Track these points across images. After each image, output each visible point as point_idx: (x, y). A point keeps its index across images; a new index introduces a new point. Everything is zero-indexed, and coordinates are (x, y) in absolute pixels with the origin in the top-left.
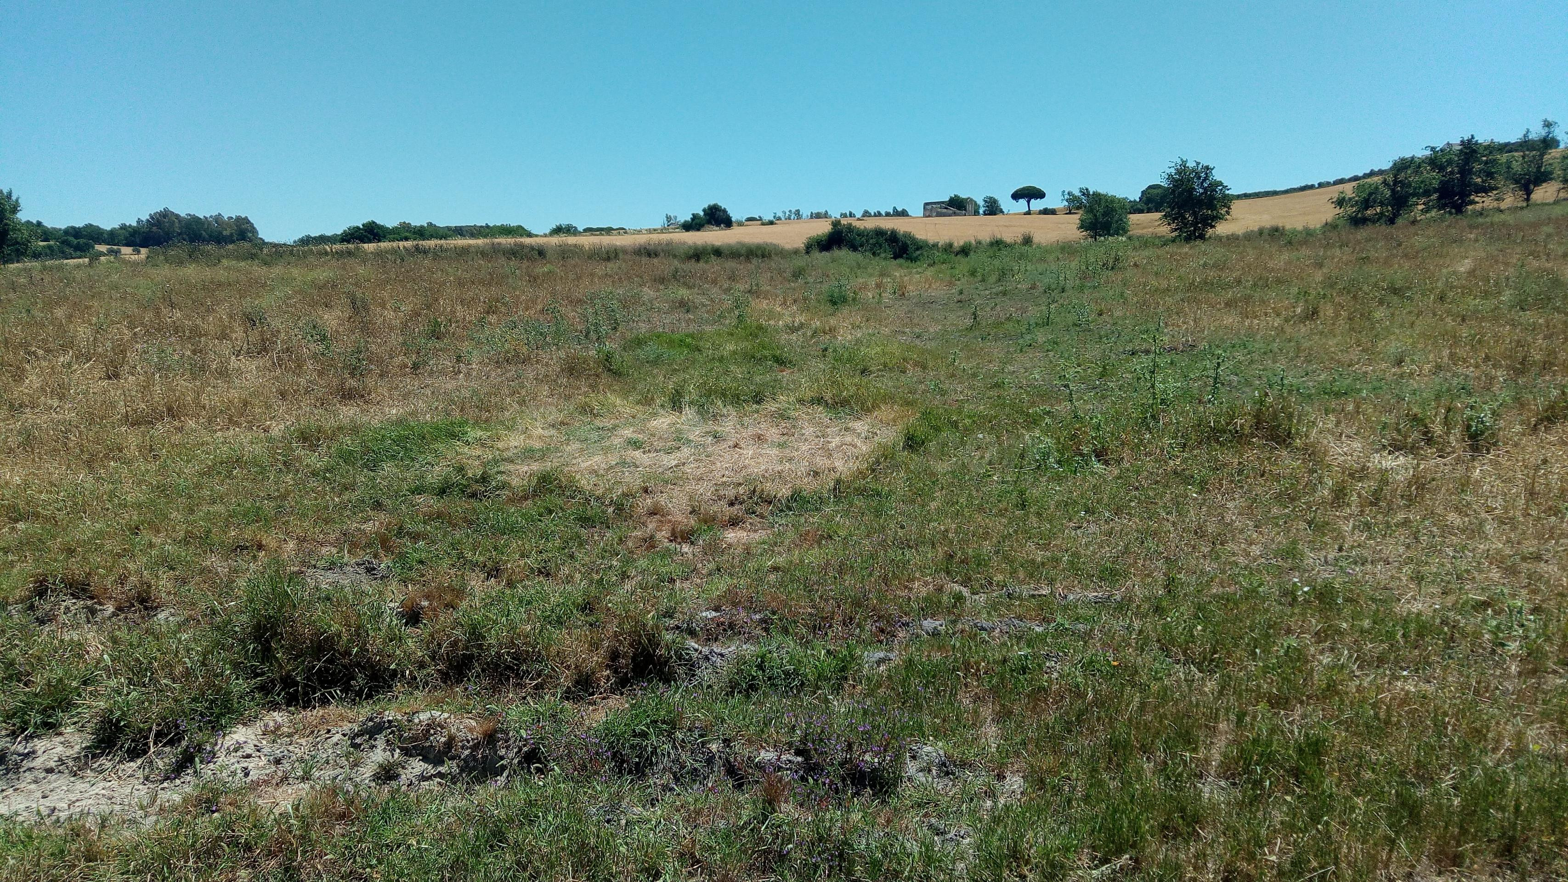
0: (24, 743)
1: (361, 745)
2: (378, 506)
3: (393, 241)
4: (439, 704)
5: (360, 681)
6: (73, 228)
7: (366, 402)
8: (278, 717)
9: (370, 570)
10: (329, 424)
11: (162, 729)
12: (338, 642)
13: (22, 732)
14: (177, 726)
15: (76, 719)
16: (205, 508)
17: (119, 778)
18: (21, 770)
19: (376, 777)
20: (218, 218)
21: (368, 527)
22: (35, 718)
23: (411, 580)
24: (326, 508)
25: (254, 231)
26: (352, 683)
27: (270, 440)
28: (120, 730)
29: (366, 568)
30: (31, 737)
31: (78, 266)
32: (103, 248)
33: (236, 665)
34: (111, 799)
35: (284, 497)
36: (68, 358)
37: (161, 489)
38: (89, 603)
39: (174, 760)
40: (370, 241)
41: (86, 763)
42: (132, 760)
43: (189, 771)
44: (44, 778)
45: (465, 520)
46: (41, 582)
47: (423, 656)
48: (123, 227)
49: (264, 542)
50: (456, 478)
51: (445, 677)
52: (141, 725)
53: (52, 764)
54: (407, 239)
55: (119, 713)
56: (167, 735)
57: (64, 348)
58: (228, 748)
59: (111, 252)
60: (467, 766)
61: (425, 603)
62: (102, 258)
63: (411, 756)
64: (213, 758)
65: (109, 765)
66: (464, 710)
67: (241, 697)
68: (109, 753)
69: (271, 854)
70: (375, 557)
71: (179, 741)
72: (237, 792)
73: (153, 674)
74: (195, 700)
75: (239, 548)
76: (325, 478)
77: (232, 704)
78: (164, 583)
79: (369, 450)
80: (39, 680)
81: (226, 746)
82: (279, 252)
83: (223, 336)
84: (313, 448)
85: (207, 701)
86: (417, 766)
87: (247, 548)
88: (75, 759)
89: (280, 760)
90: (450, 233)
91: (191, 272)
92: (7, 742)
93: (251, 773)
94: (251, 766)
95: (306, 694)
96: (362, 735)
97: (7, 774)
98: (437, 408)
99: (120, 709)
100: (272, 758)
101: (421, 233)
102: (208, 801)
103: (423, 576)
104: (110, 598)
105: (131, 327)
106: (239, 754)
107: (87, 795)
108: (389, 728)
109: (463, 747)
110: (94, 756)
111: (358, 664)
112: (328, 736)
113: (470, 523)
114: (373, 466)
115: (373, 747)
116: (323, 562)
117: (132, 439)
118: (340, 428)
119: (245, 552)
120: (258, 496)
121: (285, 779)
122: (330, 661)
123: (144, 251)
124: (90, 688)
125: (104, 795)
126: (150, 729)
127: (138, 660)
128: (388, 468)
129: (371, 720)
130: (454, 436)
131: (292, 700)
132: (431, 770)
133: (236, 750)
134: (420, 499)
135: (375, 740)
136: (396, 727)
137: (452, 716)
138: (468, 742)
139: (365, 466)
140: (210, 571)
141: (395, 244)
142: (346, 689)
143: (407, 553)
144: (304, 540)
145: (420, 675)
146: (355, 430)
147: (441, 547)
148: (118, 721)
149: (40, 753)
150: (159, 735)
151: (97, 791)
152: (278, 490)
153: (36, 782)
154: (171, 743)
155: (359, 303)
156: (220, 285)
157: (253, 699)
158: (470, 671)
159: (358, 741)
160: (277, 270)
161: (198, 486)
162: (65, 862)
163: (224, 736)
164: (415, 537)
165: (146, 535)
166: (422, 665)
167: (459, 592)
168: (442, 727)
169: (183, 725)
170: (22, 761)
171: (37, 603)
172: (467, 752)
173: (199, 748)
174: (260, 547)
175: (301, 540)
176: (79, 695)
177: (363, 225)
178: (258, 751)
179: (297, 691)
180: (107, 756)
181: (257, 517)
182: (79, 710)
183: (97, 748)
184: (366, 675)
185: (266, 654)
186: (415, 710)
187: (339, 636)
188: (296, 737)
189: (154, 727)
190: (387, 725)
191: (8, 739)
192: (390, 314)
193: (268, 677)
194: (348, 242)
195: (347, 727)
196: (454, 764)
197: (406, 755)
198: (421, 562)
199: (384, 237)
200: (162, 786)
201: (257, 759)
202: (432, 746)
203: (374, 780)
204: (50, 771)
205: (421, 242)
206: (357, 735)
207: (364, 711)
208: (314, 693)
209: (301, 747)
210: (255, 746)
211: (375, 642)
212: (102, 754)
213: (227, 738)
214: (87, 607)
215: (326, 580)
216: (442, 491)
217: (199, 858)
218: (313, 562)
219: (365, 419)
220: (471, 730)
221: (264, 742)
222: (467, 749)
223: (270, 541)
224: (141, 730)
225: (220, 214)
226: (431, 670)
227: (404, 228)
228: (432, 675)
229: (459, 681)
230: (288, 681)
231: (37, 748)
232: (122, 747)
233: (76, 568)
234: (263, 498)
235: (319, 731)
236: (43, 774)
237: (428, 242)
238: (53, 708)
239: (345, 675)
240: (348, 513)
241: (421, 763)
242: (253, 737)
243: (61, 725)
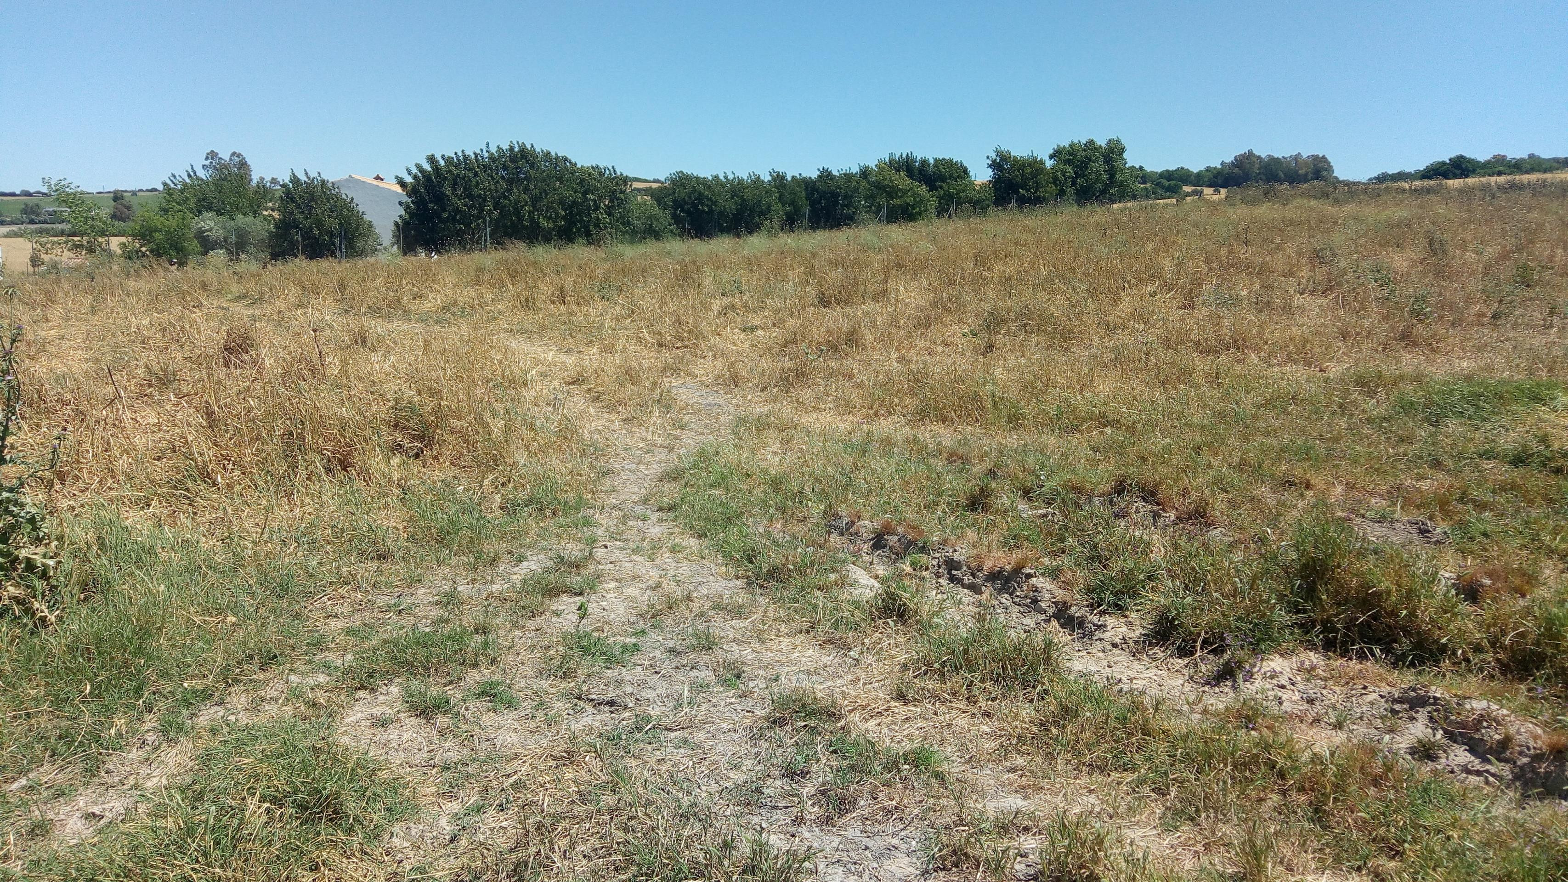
0: (1098, 616)
1: (1398, 712)
2: (1437, 464)
3: (1484, 176)
4: (1496, 696)
5: (1404, 645)
6: (1167, 171)
7: (1433, 350)
8: (1313, 658)
9: (1423, 532)
10: (1389, 369)
11: (1209, 638)
12: (1386, 600)
13: (1098, 607)
14: (1223, 639)
15: (1139, 608)
16: (1260, 439)
17: (1169, 669)
18: (1094, 638)
19: (1413, 751)
20: (1297, 158)
21: (1425, 485)
22: (1109, 597)
23: (1472, 553)
24: (1379, 459)
25: (1330, 169)
26: (1395, 645)
27: (1327, 380)
28: (1175, 628)
29: (1420, 529)
30: (1104, 613)
31: (1167, 205)
32: (1188, 189)
33: (1281, 597)
34: (1160, 686)
35: (1336, 440)
36: (1153, 288)
37: (1222, 415)
38: (1155, 508)
39: (1215, 669)
40: (1456, 177)
41: (1144, 648)
42: (1180, 657)
43: (1227, 683)
44: (1110, 651)
45: (1545, 497)
46: (1121, 482)
47: (1482, 639)
48: (1208, 169)
49: (1312, 482)
50: (1536, 447)
51: (1504, 668)
52: (1192, 629)
53: (1117, 640)
54: (1500, 174)
55: (1175, 612)
56: (1212, 644)
57: (1152, 278)
58: (1265, 674)
59: (1194, 193)
60: (1523, 775)
61: (1487, 582)
62: (1188, 198)
63: (1455, 742)
64: (1251, 678)
65: (1161, 655)
66: (1526, 711)
67: (1282, 629)
68: (1163, 644)
69: (1302, 790)
70: (1431, 519)
71: (1223, 651)
72: (1275, 718)
73: (1205, 584)
74: (1240, 619)
75: (1288, 484)
76: (1381, 427)
77: (1273, 633)
78: (1219, 505)
79: (1432, 403)
80: (1116, 566)
81: (1263, 671)
82: (1353, 190)
83: (1290, 273)
84: (1372, 394)
85: (1251, 623)
86: (1461, 756)
87: (1295, 485)
88: (1136, 642)
89: (1313, 700)
90: (1555, 165)
91: (1266, 211)
92: (1086, 611)
93: (1284, 704)
94: (1285, 697)
95: (1344, 643)
96: (1401, 702)
97: (1083, 638)
98: (1518, 366)
99: (1176, 609)
100: (1305, 696)
101: (1517, 166)
102: (1247, 717)
103: (1485, 550)
104: (1174, 507)
105: (1207, 261)
106: (1274, 681)
107: (1142, 676)
108: (1434, 704)
109: (1521, 753)
110: (1150, 644)
111: (1404, 629)
112: (1363, 692)
113: (1550, 501)
114: (1436, 422)
115: (1412, 719)
116: (1373, 513)
117: (1201, 364)
118: (1402, 377)
119: (1293, 488)
120: (1310, 435)
121: (1317, 721)
122: (1375, 617)
123: (1223, 191)
124: (1152, 584)
125: (1155, 681)
126: (1199, 635)
127: (1193, 569)
128: (1453, 426)
129: (1414, 690)
130: (1537, 399)
131: (1329, 646)
132: (1476, 764)
133: (1272, 677)
134: (1488, 465)
135: (1417, 712)
136: (1442, 706)
137: (1513, 715)
138: (1528, 748)
139: (1427, 419)
140: (1259, 500)
141: (1484, 180)
142: (1387, 651)
143: (1470, 522)
144: (1353, 487)
145: (1475, 659)
146: (1418, 378)
147: (1514, 524)
148: (1174, 619)
149: (1109, 628)
150: (1205, 642)
151: (1150, 675)
152: (1331, 432)
153: (1104, 651)
154: (1214, 652)
155: (1437, 246)
156: (1291, 223)
157: (1291, 634)
158: (1538, 670)
159: (1397, 707)
160: (1348, 208)
161: (1255, 417)
162: (1126, 728)
163: (1262, 660)
164: (1481, 506)
165: (1206, 457)
166: (1478, 649)
167: (1531, 579)
168: (1498, 724)
169: (1229, 640)
170: (1096, 630)
171: (1115, 499)
172: (1525, 760)
173: (1240, 665)
174: (1308, 486)
175: (1350, 487)
176: (1144, 587)
177: (1450, 160)
178: (1293, 684)
179: (1335, 638)
180: (1161, 647)
181: (1306, 454)
182: (1142, 600)
183: (1153, 637)
184: (1411, 642)
185: (1310, 593)
186: (1468, 695)
187: (1389, 593)
188: (1331, 683)
189: (1203, 634)
190: (1432, 701)
191: (1087, 609)
192: (1471, 257)
193: (1310, 616)
194: (1430, 178)
195: (1386, 690)
196: (1508, 767)
197: (1450, 739)
198: (1485, 535)
199: (1474, 171)
200: (1203, 689)
201: (1291, 692)
202: (1482, 740)
203: (1410, 754)
204: (1115, 645)
205: (1517, 177)
206: (1395, 701)
207: (1405, 679)
208: (1353, 644)
209: (1335, 695)
210: (1290, 679)
211: (1426, 611)
212: (1157, 644)
213: (1264, 663)
214: (1153, 511)
215: (1375, 533)
216: (1519, 460)
217: (1235, 767)
218: (1362, 512)
219: (1430, 369)
220: (1536, 737)
221: (1299, 678)
222: (1526, 756)
223: (1317, 480)
224: (1191, 633)
225: (1299, 154)
226: (1489, 657)
227: (1498, 161)
228: (1489, 663)
229: (1521, 680)
230: (1328, 627)
231: (1108, 623)
232: (1174, 643)
233: (1150, 475)
234: (1315, 438)
235: (1355, 684)
236: (1109, 647)
237: (1527, 176)
238: (1123, 593)
239: (1388, 635)
240: (1402, 466)
241: (1467, 754)
242: (1289, 670)
243: (1127, 608)
